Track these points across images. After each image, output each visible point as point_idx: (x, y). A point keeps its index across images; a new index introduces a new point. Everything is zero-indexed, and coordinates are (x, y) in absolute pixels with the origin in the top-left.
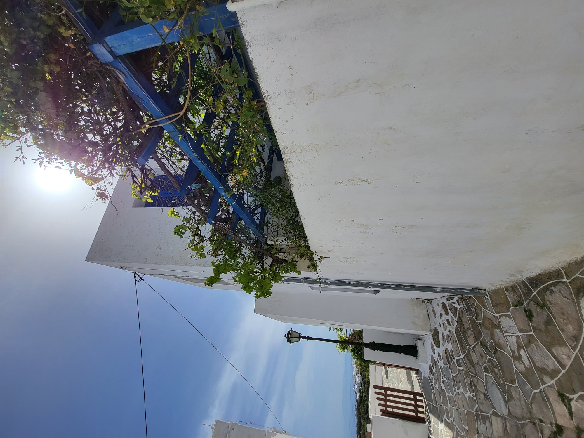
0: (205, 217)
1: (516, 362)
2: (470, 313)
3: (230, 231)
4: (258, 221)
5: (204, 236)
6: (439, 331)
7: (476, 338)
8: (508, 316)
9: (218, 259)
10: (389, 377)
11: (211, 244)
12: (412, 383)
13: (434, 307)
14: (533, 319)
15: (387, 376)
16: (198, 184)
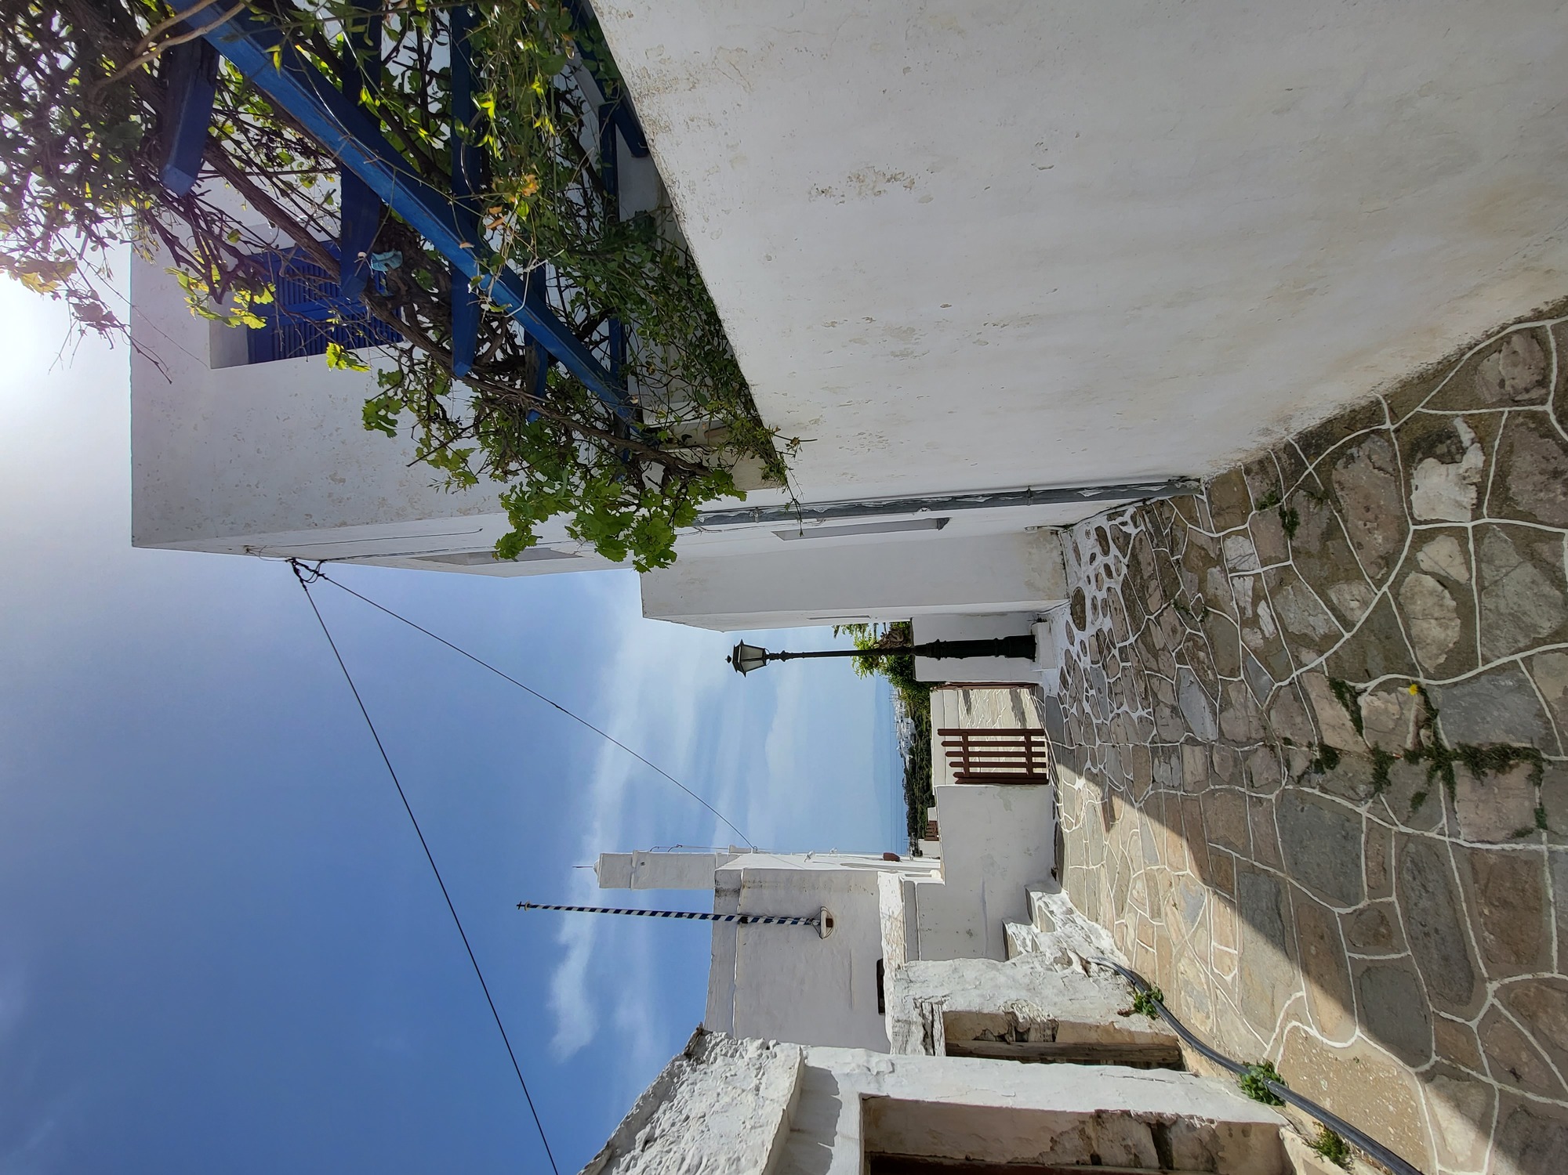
0: (444, 362)
1: (1246, 630)
2: (1158, 541)
3: (528, 398)
4: (606, 363)
5: (457, 422)
6: (1086, 594)
7: (1166, 595)
8: (1243, 533)
9: (515, 487)
10: (974, 712)
11: (485, 444)
12: (1023, 713)
13: (1078, 541)
14: (1297, 532)
15: (969, 710)
16: (391, 254)
